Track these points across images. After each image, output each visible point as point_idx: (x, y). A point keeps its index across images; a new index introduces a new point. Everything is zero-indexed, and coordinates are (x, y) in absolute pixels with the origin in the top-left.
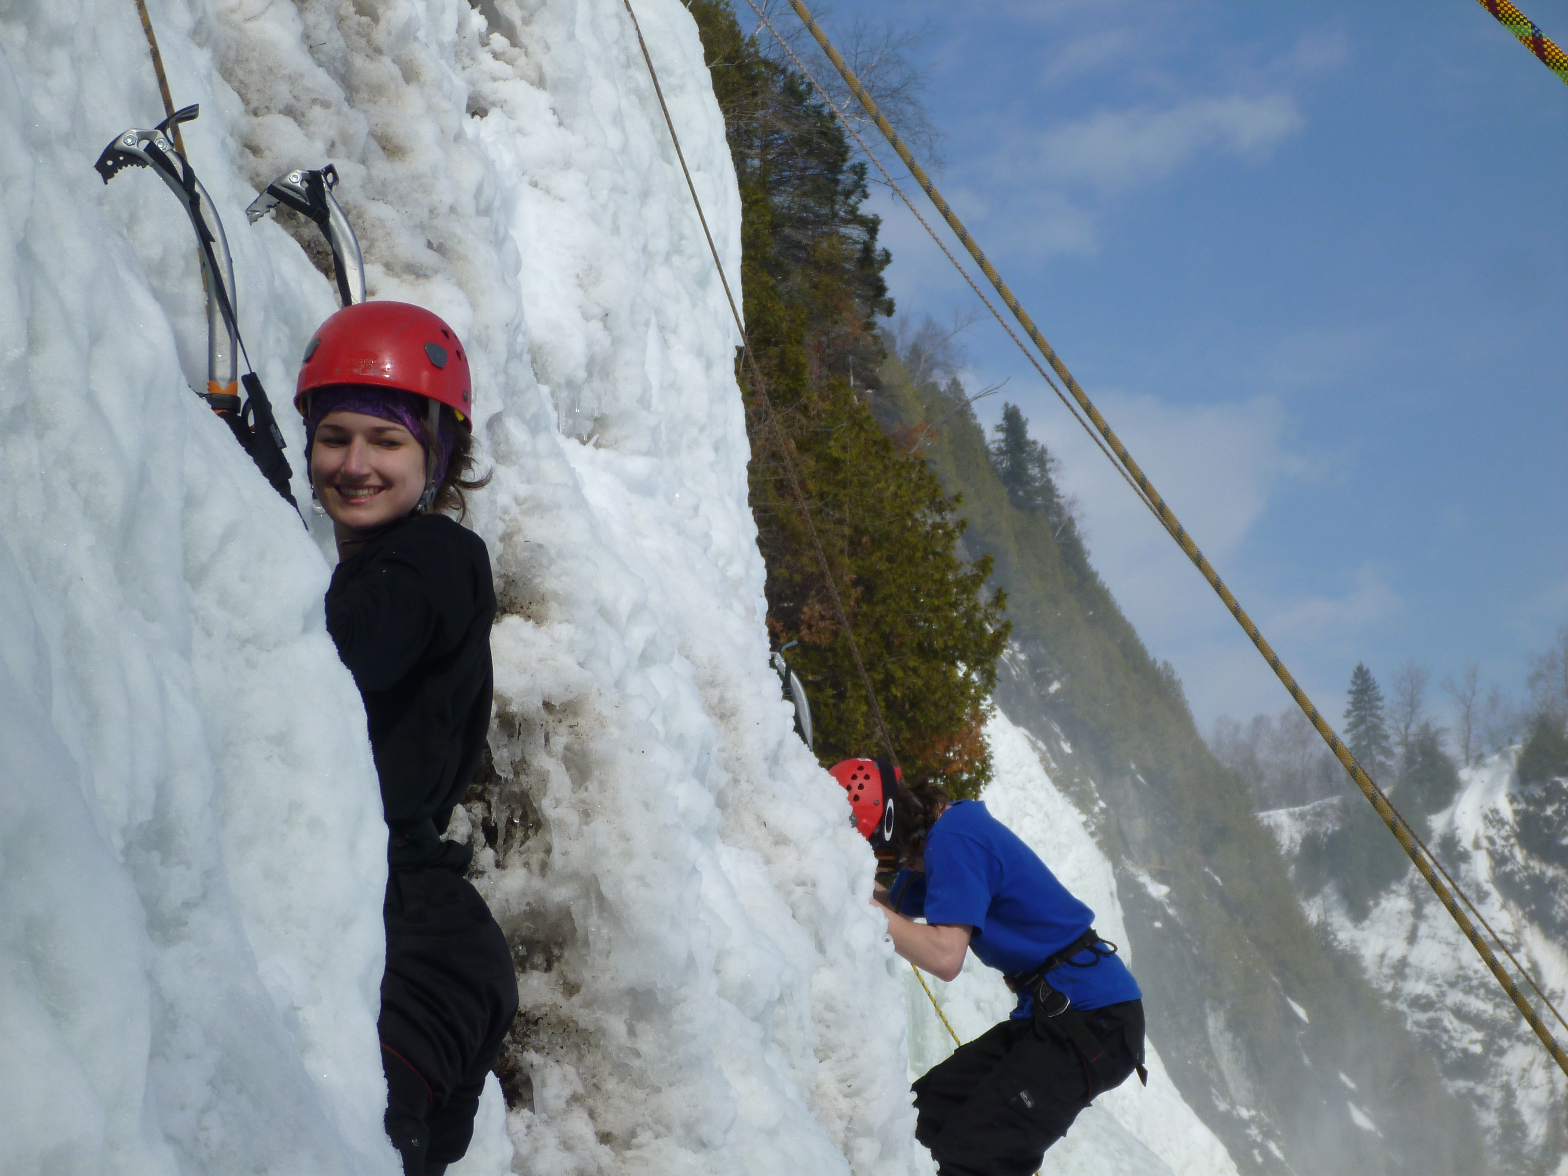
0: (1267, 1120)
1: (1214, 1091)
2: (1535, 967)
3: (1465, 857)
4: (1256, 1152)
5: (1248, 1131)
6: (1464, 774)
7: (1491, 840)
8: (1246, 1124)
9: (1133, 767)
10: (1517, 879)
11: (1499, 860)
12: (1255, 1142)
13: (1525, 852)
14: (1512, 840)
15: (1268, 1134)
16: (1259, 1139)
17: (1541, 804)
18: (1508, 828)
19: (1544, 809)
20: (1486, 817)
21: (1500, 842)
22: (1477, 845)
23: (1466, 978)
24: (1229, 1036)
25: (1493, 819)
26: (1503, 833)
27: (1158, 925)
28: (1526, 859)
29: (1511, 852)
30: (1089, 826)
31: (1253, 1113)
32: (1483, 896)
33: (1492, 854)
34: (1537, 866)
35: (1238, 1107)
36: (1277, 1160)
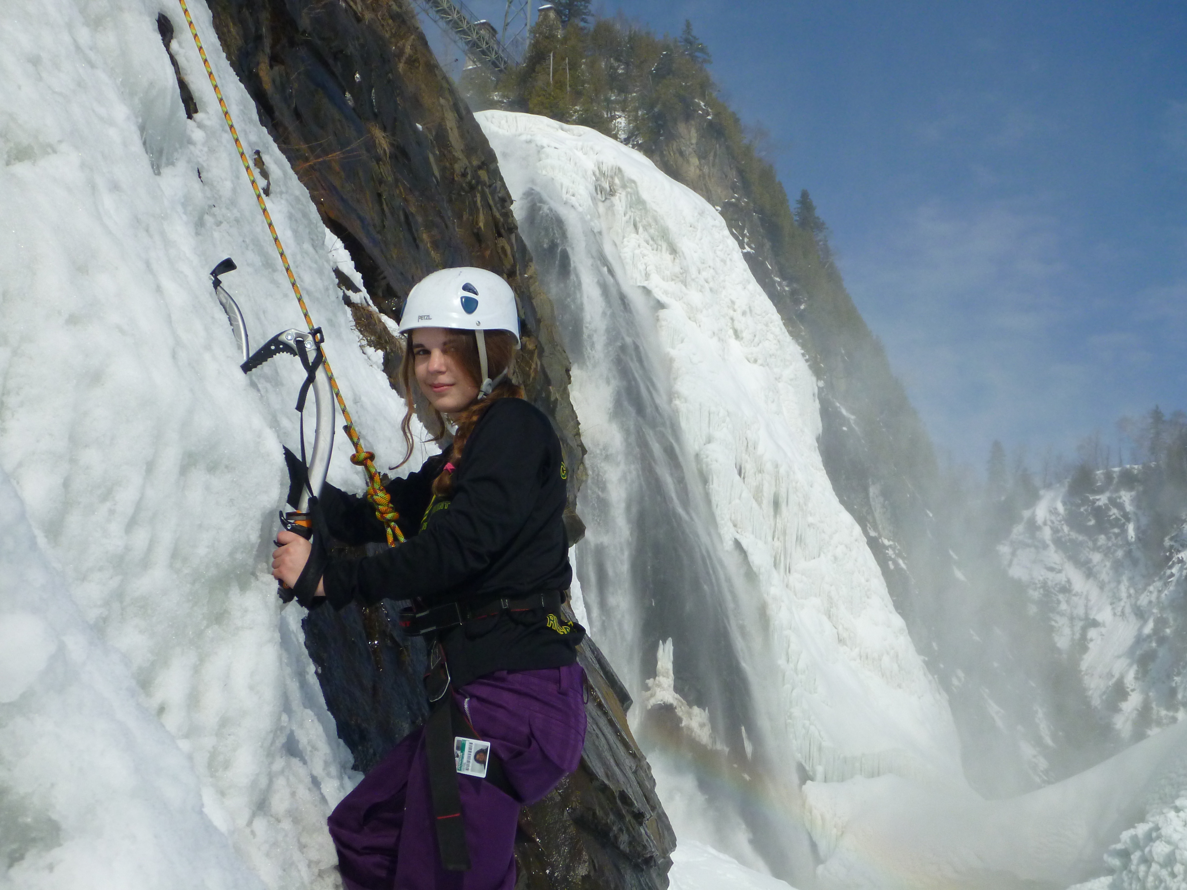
0: (899, 547)
1: (868, 525)
2: (1069, 581)
3: (1039, 528)
4: (890, 563)
5: (887, 551)
6: (1042, 492)
7: (1053, 522)
8: (887, 548)
9: (843, 352)
10: (1063, 540)
11: (1055, 531)
12: (890, 557)
13: (1068, 528)
14: (1063, 522)
15: (899, 555)
16: (893, 556)
17: (1079, 506)
18: (1061, 516)
19: (1080, 509)
20: (1050, 511)
21: (1056, 523)
22: (1045, 524)
23: (1035, 584)
24: (881, 499)
25: (1053, 511)
26: (1059, 519)
27: (845, 429)
28: (1069, 531)
29: (1062, 528)
30: (805, 357)
31: (891, 543)
32: (1045, 547)
33: (1052, 528)
34: (1074, 535)
35: (883, 538)
36: (902, 569)
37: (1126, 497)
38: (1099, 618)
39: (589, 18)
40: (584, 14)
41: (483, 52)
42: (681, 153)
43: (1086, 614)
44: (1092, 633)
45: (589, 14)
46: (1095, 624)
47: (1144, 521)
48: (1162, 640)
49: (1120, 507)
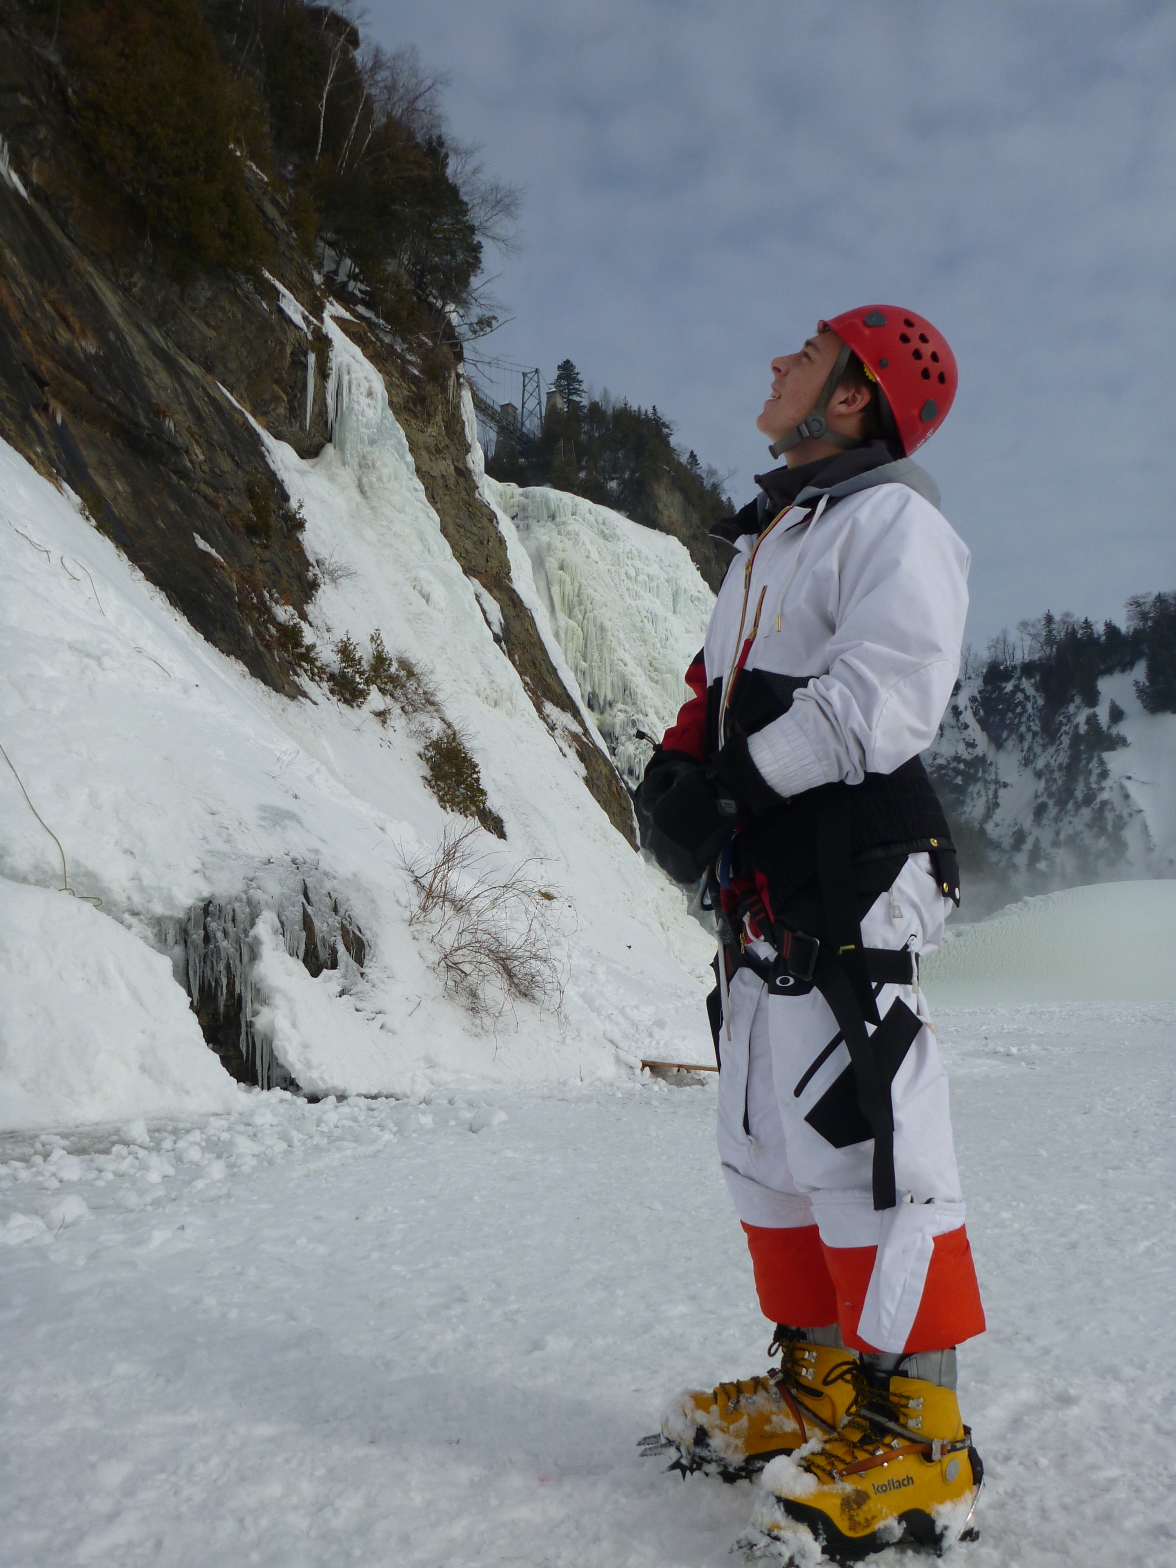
37: (1027, 685)
38: (1007, 780)
39: (583, 395)
40: (580, 391)
41: (511, 432)
42: (657, 508)
43: (996, 779)
44: (1002, 792)
45: (583, 391)
46: (1005, 785)
47: (1041, 702)
48: (1051, 795)
49: (1023, 691)
